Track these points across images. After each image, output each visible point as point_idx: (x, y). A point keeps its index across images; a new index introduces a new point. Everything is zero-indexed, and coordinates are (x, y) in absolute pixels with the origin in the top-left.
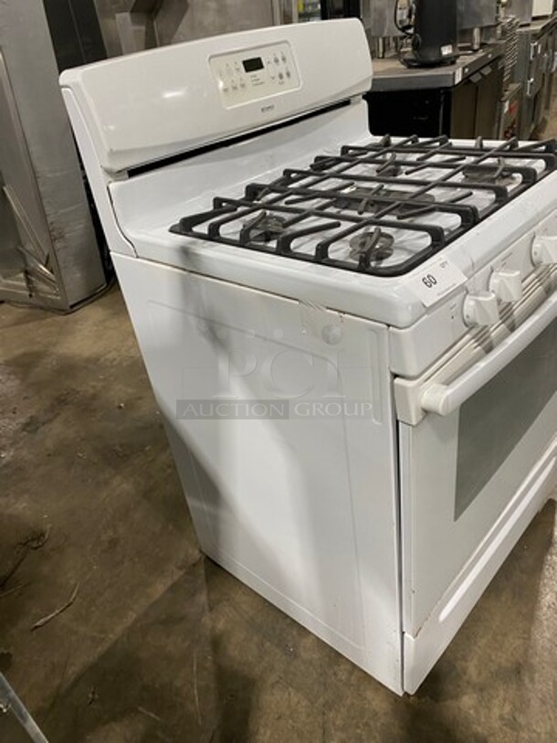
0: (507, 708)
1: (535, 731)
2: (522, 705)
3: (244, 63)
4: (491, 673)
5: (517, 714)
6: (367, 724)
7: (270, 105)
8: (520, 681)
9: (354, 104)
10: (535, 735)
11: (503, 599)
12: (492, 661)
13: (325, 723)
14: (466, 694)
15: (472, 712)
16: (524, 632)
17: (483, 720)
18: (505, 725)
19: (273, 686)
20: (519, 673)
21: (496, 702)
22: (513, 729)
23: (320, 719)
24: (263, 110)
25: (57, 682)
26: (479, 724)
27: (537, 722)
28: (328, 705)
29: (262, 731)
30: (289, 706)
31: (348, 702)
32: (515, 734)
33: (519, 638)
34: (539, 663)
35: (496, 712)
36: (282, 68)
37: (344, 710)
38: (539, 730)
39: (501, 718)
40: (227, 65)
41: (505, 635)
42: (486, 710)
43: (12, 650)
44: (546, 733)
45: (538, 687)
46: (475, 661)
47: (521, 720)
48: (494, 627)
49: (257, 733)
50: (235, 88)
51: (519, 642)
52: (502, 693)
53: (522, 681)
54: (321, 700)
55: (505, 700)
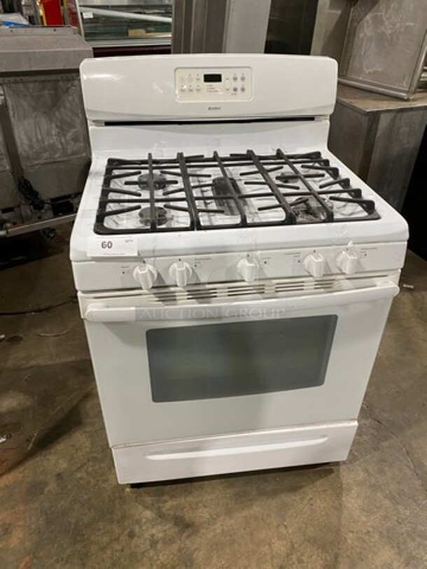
0: (160, 535)
1: (158, 556)
2: (168, 541)
3: (205, 76)
4: (175, 515)
5: (160, 542)
6: (98, 481)
7: (218, 106)
8: (182, 531)
9: (317, 121)
10: (156, 557)
11: (228, 491)
12: (182, 510)
13: (85, 464)
14: (152, 511)
15: (144, 520)
16: (216, 514)
17: (144, 528)
18: (150, 540)
19: (85, 432)
20: (187, 527)
21: (159, 527)
22: (151, 546)
23: (85, 461)
24: (209, 109)
25: (24, 362)
26: (140, 528)
27: (165, 554)
28: (95, 459)
29: (61, 445)
30: (81, 445)
31: (103, 465)
32: (149, 547)
33: (210, 514)
34: (203, 534)
35: (154, 531)
36: (239, 84)
37: (97, 467)
38: (160, 558)
39: (153, 536)
40: (190, 75)
41: (205, 506)
42: (151, 526)
43: (24, 338)
44: (162, 563)
45: (188, 542)
46: (174, 503)
47: (159, 546)
48: (205, 498)
49: (58, 443)
50: (191, 90)
51: (207, 516)
52: (168, 527)
53: (184, 532)
54: (95, 455)
55: (164, 531)
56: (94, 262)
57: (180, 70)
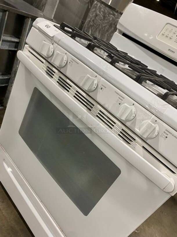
56: (38, 31)
57: (169, 25)
